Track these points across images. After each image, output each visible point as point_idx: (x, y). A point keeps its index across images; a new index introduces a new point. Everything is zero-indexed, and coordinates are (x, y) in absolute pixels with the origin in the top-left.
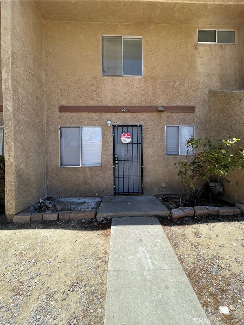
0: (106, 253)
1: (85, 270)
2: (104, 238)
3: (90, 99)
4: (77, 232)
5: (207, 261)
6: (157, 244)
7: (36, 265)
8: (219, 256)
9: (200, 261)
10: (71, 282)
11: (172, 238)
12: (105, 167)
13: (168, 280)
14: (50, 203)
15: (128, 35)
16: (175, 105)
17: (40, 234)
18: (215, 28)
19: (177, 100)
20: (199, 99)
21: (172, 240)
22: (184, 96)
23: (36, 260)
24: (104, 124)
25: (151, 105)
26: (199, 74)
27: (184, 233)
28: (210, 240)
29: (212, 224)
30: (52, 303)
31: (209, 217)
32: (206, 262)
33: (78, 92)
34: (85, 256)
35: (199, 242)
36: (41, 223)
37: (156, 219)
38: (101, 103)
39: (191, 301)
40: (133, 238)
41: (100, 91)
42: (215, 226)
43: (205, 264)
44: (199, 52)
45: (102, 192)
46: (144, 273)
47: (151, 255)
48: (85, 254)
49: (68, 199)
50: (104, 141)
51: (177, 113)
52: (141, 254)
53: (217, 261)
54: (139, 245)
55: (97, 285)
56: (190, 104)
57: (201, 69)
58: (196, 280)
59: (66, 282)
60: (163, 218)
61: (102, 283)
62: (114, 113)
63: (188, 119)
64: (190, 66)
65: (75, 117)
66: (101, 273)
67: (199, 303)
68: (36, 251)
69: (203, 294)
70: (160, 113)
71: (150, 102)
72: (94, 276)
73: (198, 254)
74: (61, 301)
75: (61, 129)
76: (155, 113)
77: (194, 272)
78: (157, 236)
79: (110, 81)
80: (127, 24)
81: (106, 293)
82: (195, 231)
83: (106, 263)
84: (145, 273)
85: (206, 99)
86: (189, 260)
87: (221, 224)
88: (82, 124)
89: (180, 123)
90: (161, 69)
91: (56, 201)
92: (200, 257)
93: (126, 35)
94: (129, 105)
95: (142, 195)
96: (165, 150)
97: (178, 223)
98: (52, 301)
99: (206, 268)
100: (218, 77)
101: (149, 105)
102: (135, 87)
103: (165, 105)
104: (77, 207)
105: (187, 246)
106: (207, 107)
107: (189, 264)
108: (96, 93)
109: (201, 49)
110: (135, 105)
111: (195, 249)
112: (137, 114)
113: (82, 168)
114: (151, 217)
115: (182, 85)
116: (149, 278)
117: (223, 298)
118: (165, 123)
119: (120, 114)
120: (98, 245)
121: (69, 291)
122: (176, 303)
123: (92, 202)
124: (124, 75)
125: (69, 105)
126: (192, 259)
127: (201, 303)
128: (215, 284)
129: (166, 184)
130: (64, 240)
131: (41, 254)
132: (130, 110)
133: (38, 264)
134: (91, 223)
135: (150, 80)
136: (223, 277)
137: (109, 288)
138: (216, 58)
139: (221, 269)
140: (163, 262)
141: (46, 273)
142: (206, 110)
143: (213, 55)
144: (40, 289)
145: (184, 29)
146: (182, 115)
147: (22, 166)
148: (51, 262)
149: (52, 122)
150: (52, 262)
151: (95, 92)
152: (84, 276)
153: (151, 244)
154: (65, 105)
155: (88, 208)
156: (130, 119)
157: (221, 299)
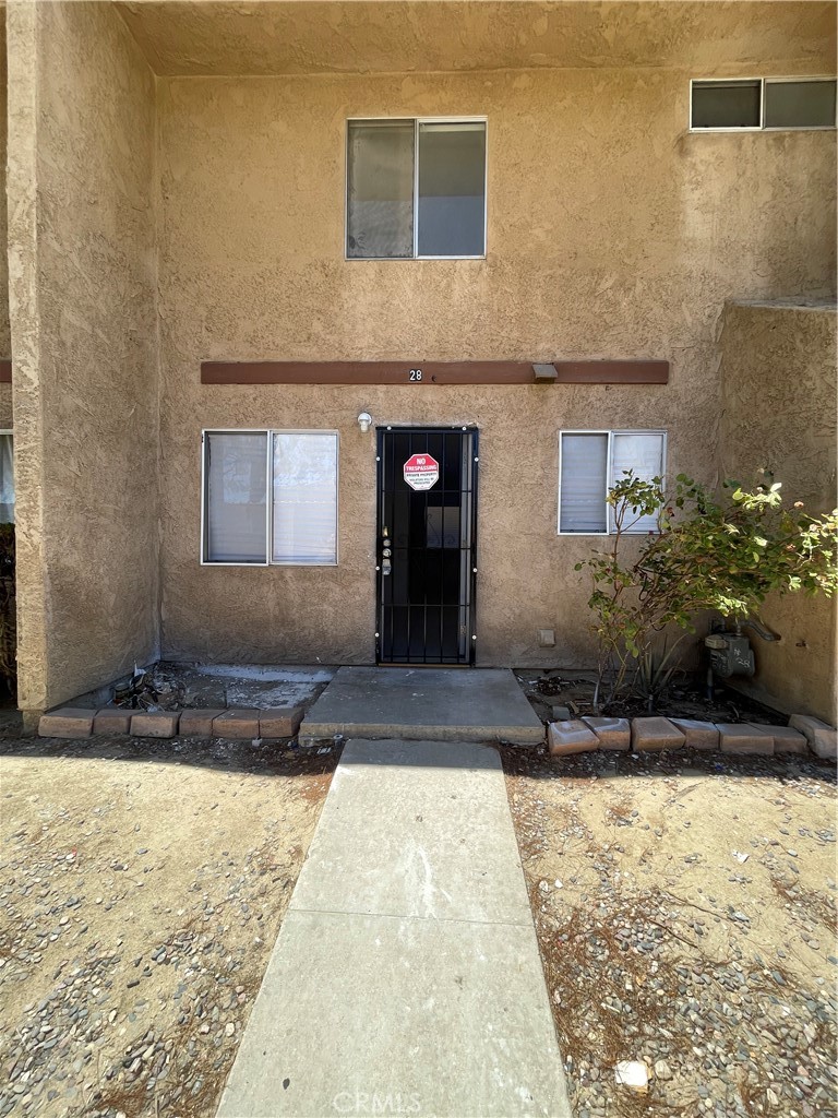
0: (298, 851)
1: (219, 901)
2: (305, 803)
3: (302, 340)
4: (224, 776)
5: (627, 906)
6: (471, 837)
7: (75, 873)
8: (674, 892)
9: (603, 905)
10: (167, 934)
11: (530, 822)
12: (347, 568)
13: (470, 958)
14: (165, 679)
15: (436, 115)
16: (598, 357)
17: (108, 777)
18: (756, 74)
19: (607, 339)
20: (687, 336)
21: (526, 826)
22: (630, 326)
23: (80, 856)
24: (348, 422)
25: (509, 357)
26: (691, 243)
27: (576, 805)
28: (659, 838)
29: (686, 782)
30: (95, 991)
31: (681, 757)
32: (622, 908)
33: (264, 314)
34: (229, 857)
35: (619, 839)
36: (121, 742)
37: (494, 754)
38: (340, 351)
39: (528, 1032)
40: (395, 811)
41: (337, 310)
42: (691, 789)
43: (615, 917)
44: (695, 164)
45: (338, 653)
46: (399, 928)
47: (440, 870)
48: (233, 851)
49: (227, 668)
50: (347, 481)
51: (602, 388)
52: (408, 863)
53: (662, 909)
54: (410, 835)
55: (244, 951)
56: (653, 353)
57: (697, 225)
58: (568, 966)
59: (151, 933)
60: (520, 750)
61: (259, 946)
62: (382, 388)
63: (641, 408)
64: (656, 217)
65: (255, 399)
66: (266, 914)
67: (555, 1042)
68: (84, 830)
69: (579, 1013)
70: (543, 386)
71: (507, 347)
72: (243, 922)
73: (604, 881)
74: (124, 987)
75: (208, 440)
76: (526, 386)
77: (571, 938)
78: (477, 811)
79: (373, 276)
80: (435, 76)
81: (262, 977)
82: (617, 802)
83: (289, 884)
84: (402, 928)
85: (713, 335)
86: (565, 899)
87: (715, 783)
88: (275, 424)
89: (612, 421)
90: (548, 232)
91: (188, 673)
92: (607, 892)
93: (432, 112)
94: (433, 360)
95: (471, 668)
96: (556, 514)
97: (565, 770)
98: (97, 986)
99: (617, 928)
100: (761, 254)
101: (505, 359)
102: (456, 296)
103: (560, 357)
104: (249, 698)
105: (575, 850)
106: (715, 365)
107: (561, 912)
108: (322, 318)
109: (701, 153)
110: (456, 359)
111: (597, 864)
112: (462, 389)
113: (272, 571)
114: (479, 745)
115: (624, 286)
116: (411, 943)
117: (642, 1033)
118: (559, 422)
119: (403, 389)
120: (281, 825)
121: (155, 959)
122: (474, 1032)
123: (301, 682)
124: (419, 255)
125: (235, 359)
126: (578, 895)
127: (561, 1043)
128: (629, 987)
129: (555, 634)
130: (179, 800)
131: (98, 841)
132: (437, 374)
133: (80, 871)
134: (278, 751)
135: (508, 268)
136: (666, 966)
137: (275, 964)
138: (756, 186)
139: (667, 937)
140: (474, 899)
141: (98, 900)
142: (711, 375)
143: (748, 174)
144: (70, 947)
145: (640, 82)
146: (620, 392)
147: (72, 560)
148: (121, 868)
149: (180, 416)
150: (126, 867)
151: (319, 316)
152: (212, 918)
153: (449, 836)
154: (221, 359)
155: (285, 702)
156: (437, 406)
157: (633, 1036)
